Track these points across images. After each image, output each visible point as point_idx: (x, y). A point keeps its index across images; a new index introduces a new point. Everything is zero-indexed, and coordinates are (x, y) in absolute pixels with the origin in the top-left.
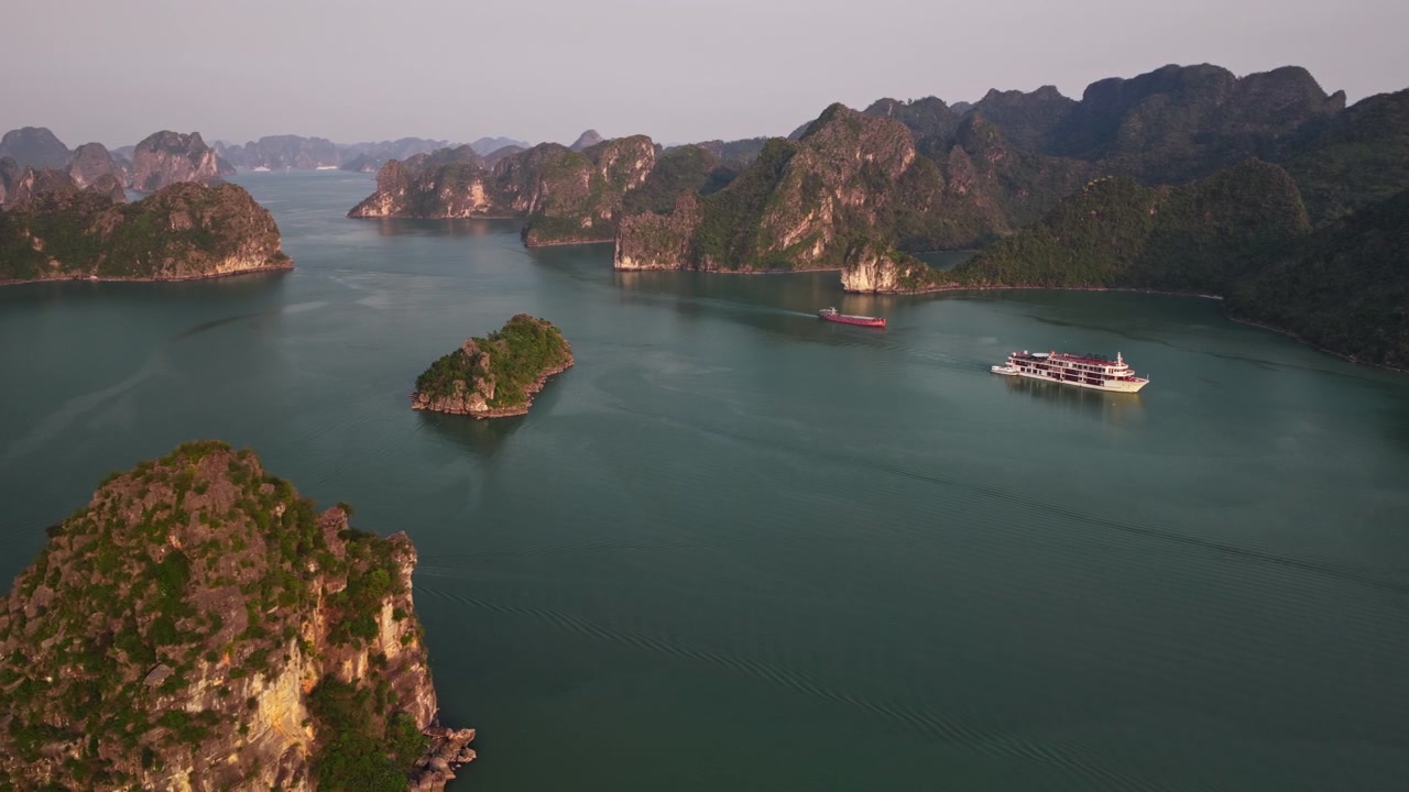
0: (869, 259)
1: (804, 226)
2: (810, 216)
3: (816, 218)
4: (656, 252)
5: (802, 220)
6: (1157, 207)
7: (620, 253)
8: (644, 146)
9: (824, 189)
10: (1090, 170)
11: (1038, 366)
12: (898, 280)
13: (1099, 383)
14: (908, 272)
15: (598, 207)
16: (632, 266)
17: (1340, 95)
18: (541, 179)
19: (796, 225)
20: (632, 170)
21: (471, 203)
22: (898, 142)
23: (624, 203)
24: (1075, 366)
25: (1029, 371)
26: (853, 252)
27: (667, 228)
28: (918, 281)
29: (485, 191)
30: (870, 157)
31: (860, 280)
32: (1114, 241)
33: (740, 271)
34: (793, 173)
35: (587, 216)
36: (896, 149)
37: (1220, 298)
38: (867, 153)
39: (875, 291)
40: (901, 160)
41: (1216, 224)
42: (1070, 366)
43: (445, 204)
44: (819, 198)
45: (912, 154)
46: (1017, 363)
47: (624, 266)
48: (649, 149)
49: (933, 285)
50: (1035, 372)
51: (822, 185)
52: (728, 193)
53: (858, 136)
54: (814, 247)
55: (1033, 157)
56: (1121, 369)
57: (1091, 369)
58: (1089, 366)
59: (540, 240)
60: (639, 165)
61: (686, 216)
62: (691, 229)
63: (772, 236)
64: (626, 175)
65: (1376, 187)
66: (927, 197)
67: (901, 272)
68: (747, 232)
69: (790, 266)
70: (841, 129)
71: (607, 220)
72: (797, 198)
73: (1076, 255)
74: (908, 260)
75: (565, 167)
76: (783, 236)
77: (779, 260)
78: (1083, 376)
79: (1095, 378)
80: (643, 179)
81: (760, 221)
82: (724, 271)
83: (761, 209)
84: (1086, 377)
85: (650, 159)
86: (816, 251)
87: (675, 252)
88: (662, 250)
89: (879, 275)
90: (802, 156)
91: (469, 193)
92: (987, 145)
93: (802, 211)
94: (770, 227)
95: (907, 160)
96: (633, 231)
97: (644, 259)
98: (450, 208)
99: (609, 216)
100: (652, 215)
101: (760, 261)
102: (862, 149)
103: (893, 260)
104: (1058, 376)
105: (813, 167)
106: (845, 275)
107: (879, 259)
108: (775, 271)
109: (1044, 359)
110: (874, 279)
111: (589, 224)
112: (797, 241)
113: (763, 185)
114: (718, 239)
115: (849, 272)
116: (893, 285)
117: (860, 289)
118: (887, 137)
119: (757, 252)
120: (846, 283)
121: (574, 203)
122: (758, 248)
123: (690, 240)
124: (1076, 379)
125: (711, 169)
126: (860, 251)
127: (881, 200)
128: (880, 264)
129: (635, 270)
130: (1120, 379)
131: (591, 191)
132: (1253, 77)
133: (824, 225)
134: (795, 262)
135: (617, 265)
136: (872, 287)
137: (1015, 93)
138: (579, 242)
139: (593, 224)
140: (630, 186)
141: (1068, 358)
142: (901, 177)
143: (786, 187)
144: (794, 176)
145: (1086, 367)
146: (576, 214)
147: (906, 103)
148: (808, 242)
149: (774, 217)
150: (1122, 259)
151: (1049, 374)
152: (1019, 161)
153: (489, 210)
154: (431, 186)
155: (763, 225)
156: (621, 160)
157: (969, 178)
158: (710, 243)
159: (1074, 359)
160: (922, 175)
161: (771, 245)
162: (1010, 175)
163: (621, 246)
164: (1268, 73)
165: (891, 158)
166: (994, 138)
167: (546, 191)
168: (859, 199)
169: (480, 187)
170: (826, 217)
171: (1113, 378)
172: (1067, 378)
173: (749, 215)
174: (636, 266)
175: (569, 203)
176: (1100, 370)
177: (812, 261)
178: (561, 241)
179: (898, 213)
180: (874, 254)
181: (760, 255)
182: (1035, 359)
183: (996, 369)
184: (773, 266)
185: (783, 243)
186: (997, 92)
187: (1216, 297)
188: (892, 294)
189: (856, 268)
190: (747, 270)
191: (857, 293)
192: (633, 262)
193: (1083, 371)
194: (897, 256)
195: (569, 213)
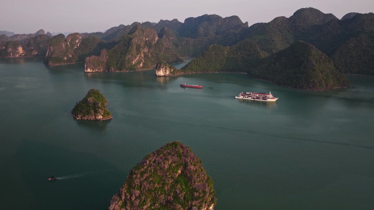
0: (163, 67)
1: (137, 58)
2: (139, 56)
3: (140, 56)
4: (97, 67)
5: (137, 57)
6: (227, 52)
7: (87, 68)
8: (78, 36)
9: (141, 48)
10: (195, 41)
11: (248, 96)
12: (170, 72)
13: (266, 100)
14: (172, 70)
15: (68, 54)
16: (90, 71)
17: (247, 23)
18: (50, 46)
19: (136, 58)
20: (75, 43)
21: (18, 53)
22: (154, 35)
23: (75, 52)
24: (259, 95)
25: (246, 97)
26: (159, 65)
27: (99, 60)
28: (175, 72)
29: (23, 49)
30: (147, 39)
31: (161, 73)
32: (218, 60)
33: (122, 71)
34: (133, 44)
35: (65, 56)
36: (153, 37)
37: (246, 73)
38: (146, 38)
39: (165, 75)
40: (155, 40)
41: (242, 55)
42: (258, 96)
43: (10, 53)
44: (141, 51)
45: (157, 38)
46: (242, 96)
47: (88, 71)
48: (79, 37)
49: (178, 73)
50: (247, 98)
51: (141, 47)
52: (115, 50)
53: (144, 33)
54: (140, 64)
55: (181, 38)
56: (271, 96)
57: (263, 96)
58: (263, 95)
59: (53, 64)
60: (77, 41)
61: (104, 56)
62: (106, 60)
63: (130, 61)
64: (74, 44)
65: (267, 46)
66: (162, 49)
67: (171, 70)
68: (123, 60)
69: (135, 69)
70: (140, 32)
71: (71, 57)
72: (135, 51)
73: (210, 64)
74: (172, 67)
75: (57, 42)
76: (133, 61)
77: (132, 68)
78: (261, 98)
79: (265, 98)
80: (78, 45)
81: (126, 57)
82: (117, 71)
83: (125, 54)
84: (262, 98)
85: (80, 39)
86: (141, 65)
87: (102, 67)
88: (98, 66)
89: (166, 71)
90: (135, 39)
91: (18, 50)
92: (169, 35)
93: (137, 54)
94: (129, 59)
95: (156, 40)
96: (90, 61)
97: (94, 69)
98: (11, 54)
99: (71, 56)
100: (94, 56)
101: (127, 68)
102: (145, 37)
103: (169, 67)
104: (254, 98)
105: (137, 42)
106: (157, 72)
107: (165, 67)
108: (132, 71)
109: (250, 94)
110: (164, 73)
111: (66, 59)
112: (136, 63)
113: (125, 47)
114: (114, 63)
115: (158, 71)
116: (169, 74)
117: (161, 75)
118: (151, 34)
119: (126, 66)
120: (157, 74)
121: (61, 53)
122: (126, 65)
123: (106, 63)
124: (259, 99)
125: (97, 42)
126: (160, 65)
127: (151, 50)
128: (166, 69)
129: (91, 72)
130: (271, 98)
131: (65, 49)
132: (226, 18)
133: (142, 58)
134: (136, 68)
135: (86, 71)
136: (164, 75)
137: (167, 21)
138: (64, 64)
139: (67, 59)
140: (75, 47)
141: (257, 94)
142: (155, 44)
143: (132, 48)
144: (134, 45)
145: (262, 96)
146: (62, 56)
147: (141, 23)
148: (139, 62)
149: (129, 56)
150: (221, 65)
151: (251, 98)
152: (177, 39)
153: (24, 55)
154: (4, 48)
155: (127, 58)
156: (72, 40)
157: (168, 44)
158: (112, 64)
159: (259, 94)
160: (160, 44)
161: (129, 64)
162: (176, 43)
163: (87, 65)
164: (230, 17)
165: (152, 39)
166: (171, 33)
167: (52, 49)
168: (147, 50)
169: (21, 48)
170: (142, 56)
171: (270, 98)
172: (257, 99)
173: (122, 56)
174: (92, 71)
175: (60, 53)
176: (266, 96)
177: (140, 68)
178: (59, 64)
179: (156, 54)
180: (164, 66)
181: (127, 67)
182: (247, 94)
183: (236, 97)
184: (131, 69)
185: (133, 63)
186: (162, 20)
187: (245, 73)
188: (169, 76)
189: (160, 70)
190: (124, 71)
191: (160, 76)
192: (91, 70)
193: (261, 97)
194: (169, 66)
195: (60, 56)
